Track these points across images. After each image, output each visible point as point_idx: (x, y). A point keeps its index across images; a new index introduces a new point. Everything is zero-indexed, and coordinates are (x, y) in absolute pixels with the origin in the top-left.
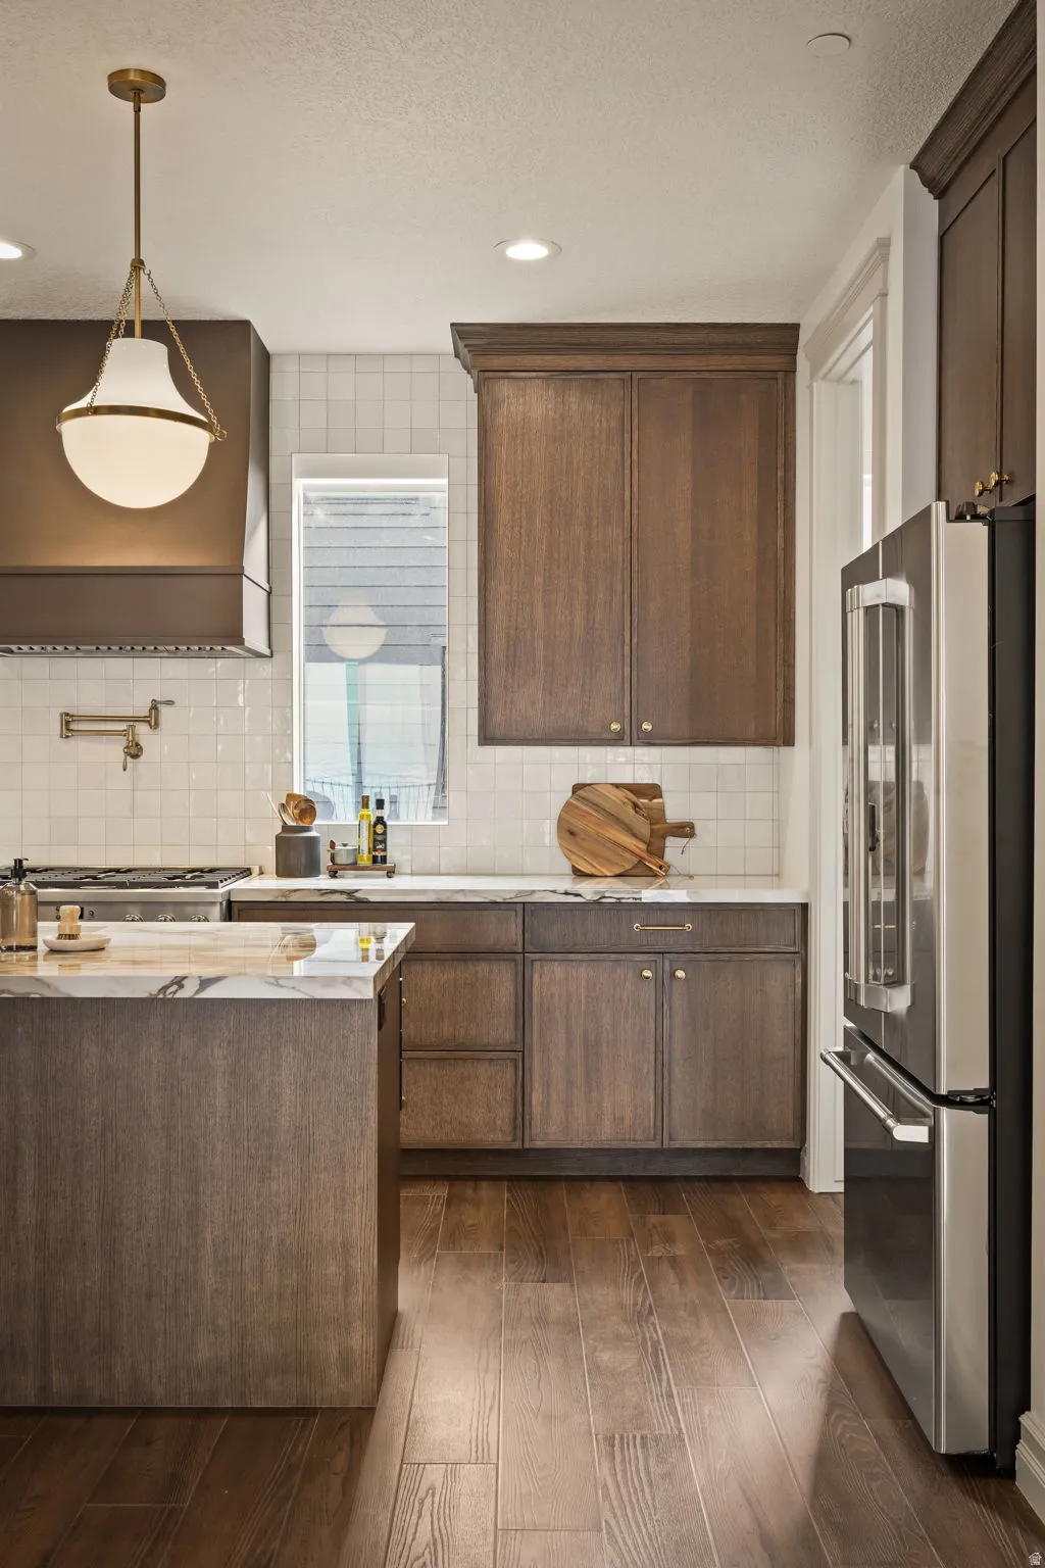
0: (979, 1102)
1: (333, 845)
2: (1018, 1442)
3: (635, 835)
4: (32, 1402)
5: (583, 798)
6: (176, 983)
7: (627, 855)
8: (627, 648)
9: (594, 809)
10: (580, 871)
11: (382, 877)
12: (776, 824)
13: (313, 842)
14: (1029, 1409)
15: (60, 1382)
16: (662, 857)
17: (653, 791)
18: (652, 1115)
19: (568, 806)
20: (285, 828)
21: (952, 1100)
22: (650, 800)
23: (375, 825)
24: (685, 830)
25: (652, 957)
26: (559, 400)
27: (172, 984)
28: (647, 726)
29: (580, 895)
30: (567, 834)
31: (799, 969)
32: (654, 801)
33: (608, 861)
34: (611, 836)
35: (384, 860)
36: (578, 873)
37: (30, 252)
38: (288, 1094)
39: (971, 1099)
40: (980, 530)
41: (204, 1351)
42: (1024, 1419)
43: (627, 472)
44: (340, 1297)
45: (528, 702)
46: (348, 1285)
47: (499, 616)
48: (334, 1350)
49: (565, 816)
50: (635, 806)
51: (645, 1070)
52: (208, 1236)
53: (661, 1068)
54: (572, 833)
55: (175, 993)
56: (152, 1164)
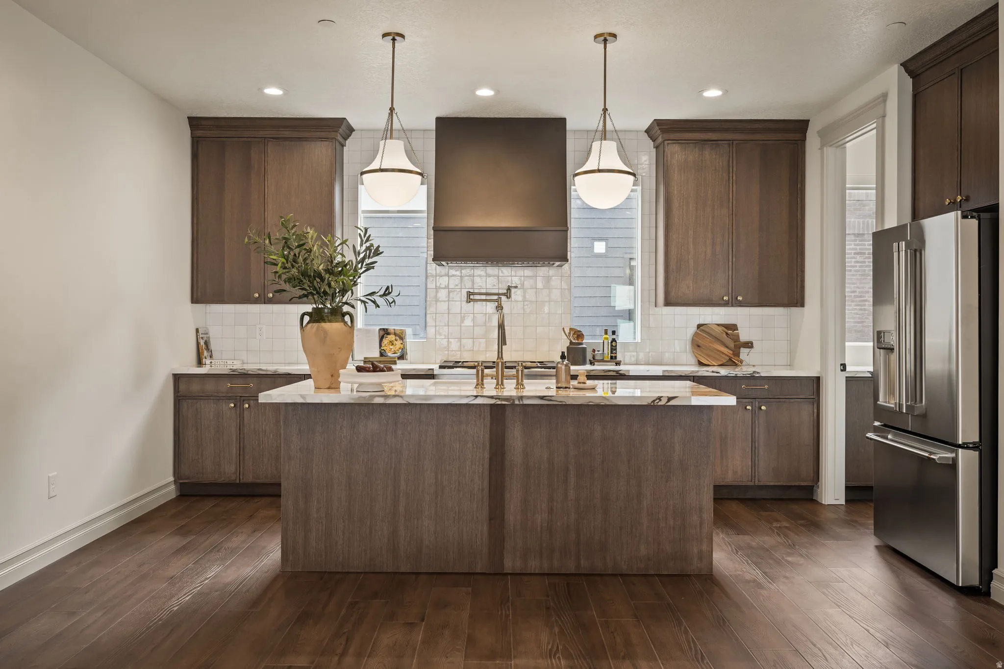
0: (975, 447)
1: (594, 351)
2: (992, 581)
3: (727, 347)
4: (573, 572)
5: (702, 330)
6: (659, 399)
7: (724, 356)
8: (730, 263)
9: (709, 336)
10: (702, 363)
11: (614, 365)
12: (789, 342)
13: (585, 349)
14: (997, 568)
15: (584, 563)
16: (739, 357)
17: (734, 327)
18: (750, 470)
19: (696, 335)
20: (571, 343)
21: (965, 446)
22: (733, 331)
23: (612, 342)
24: (749, 345)
25: (750, 400)
26: (700, 153)
27: (657, 399)
28: (740, 298)
29: (719, 373)
30: (696, 347)
31: (815, 405)
32: (735, 332)
33: (715, 359)
34: (715, 347)
35: (616, 357)
36: (701, 364)
37: (497, 92)
38: (678, 447)
39: (971, 446)
40: (975, 222)
41: (643, 551)
42: (994, 571)
43: (731, 185)
44: (698, 529)
45: (686, 287)
46: (701, 524)
47: (673, 250)
48: (695, 550)
49: (695, 338)
50: (727, 334)
51: (747, 450)
52: (645, 504)
53: (754, 449)
54: (699, 346)
55: (658, 403)
56: (622, 475)
